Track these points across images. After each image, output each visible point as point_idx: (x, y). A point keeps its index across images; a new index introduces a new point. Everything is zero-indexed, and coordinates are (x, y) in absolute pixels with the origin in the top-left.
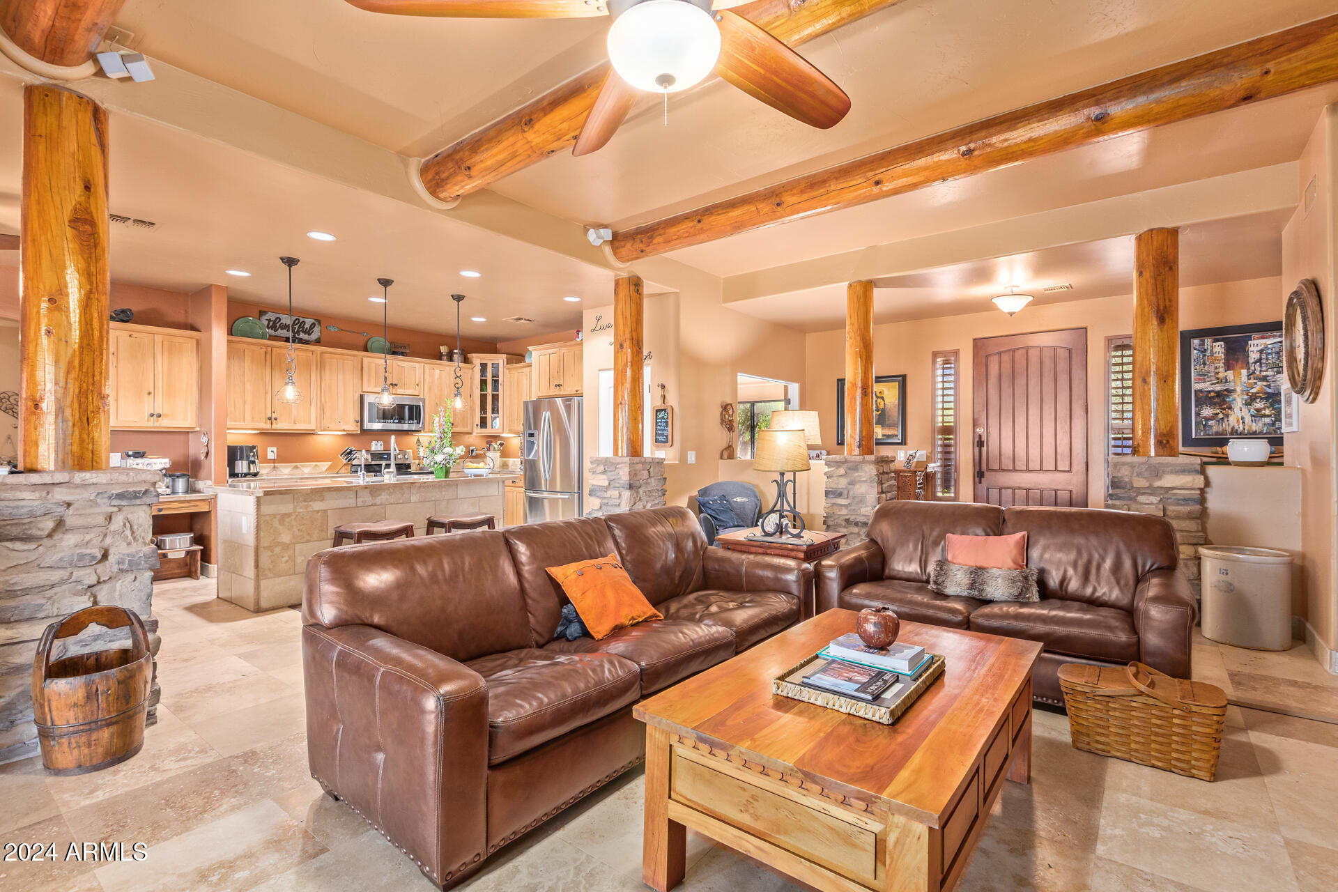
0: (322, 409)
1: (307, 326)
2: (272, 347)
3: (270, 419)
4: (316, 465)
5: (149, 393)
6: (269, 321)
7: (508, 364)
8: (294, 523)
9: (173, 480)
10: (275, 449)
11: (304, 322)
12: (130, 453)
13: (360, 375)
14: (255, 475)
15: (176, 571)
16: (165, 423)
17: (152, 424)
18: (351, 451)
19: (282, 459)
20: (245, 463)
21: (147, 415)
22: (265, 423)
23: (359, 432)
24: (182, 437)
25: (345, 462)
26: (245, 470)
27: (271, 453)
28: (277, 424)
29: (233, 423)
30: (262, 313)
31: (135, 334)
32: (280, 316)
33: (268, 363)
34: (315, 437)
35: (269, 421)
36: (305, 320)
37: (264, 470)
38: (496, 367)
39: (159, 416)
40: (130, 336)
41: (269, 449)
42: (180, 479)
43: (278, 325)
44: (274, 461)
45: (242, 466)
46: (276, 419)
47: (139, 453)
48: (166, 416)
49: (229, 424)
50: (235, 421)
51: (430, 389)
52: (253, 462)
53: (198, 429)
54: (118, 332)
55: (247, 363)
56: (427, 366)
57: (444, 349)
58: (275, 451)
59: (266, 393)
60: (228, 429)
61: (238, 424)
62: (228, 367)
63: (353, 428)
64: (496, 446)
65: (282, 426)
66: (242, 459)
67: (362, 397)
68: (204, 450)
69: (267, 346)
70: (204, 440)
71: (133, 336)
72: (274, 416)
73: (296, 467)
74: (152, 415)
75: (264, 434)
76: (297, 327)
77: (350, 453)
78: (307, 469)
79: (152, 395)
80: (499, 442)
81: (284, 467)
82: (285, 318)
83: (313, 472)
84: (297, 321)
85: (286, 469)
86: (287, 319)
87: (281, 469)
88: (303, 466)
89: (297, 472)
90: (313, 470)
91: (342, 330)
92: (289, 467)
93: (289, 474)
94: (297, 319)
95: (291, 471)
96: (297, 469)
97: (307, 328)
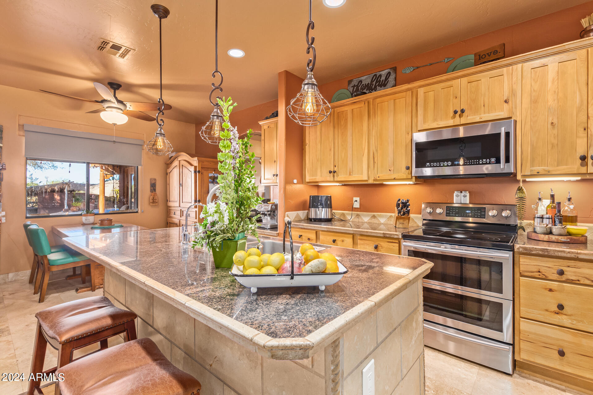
1: (383, 78)
3: (331, 172)
5: (275, 161)
10: (358, 199)
11: (380, 76)
19: (364, 208)
27: (355, 202)
30: (350, 82)
33: (332, 124)
35: (331, 175)
39: (277, 176)
40: (268, 127)
41: (355, 199)
43: (360, 87)
44: (358, 210)
46: (335, 172)
54: (265, 126)
58: (359, 201)
59: (330, 150)
63: (404, 175)
65: (340, 178)
72: (334, 169)
73: (374, 217)
74: (274, 175)
76: (374, 83)
78: (383, 219)
81: (365, 216)
82: (365, 79)
83: (388, 223)
84: (375, 77)
85: (366, 218)
86: (366, 80)
87: (362, 217)
88: (380, 216)
89: (374, 221)
90: (388, 221)
91: (418, 68)
92: (368, 216)
93: (368, 222)
94: (375, 75)
95: (369, 219)
96: (374, 218)
97: (383, 80)
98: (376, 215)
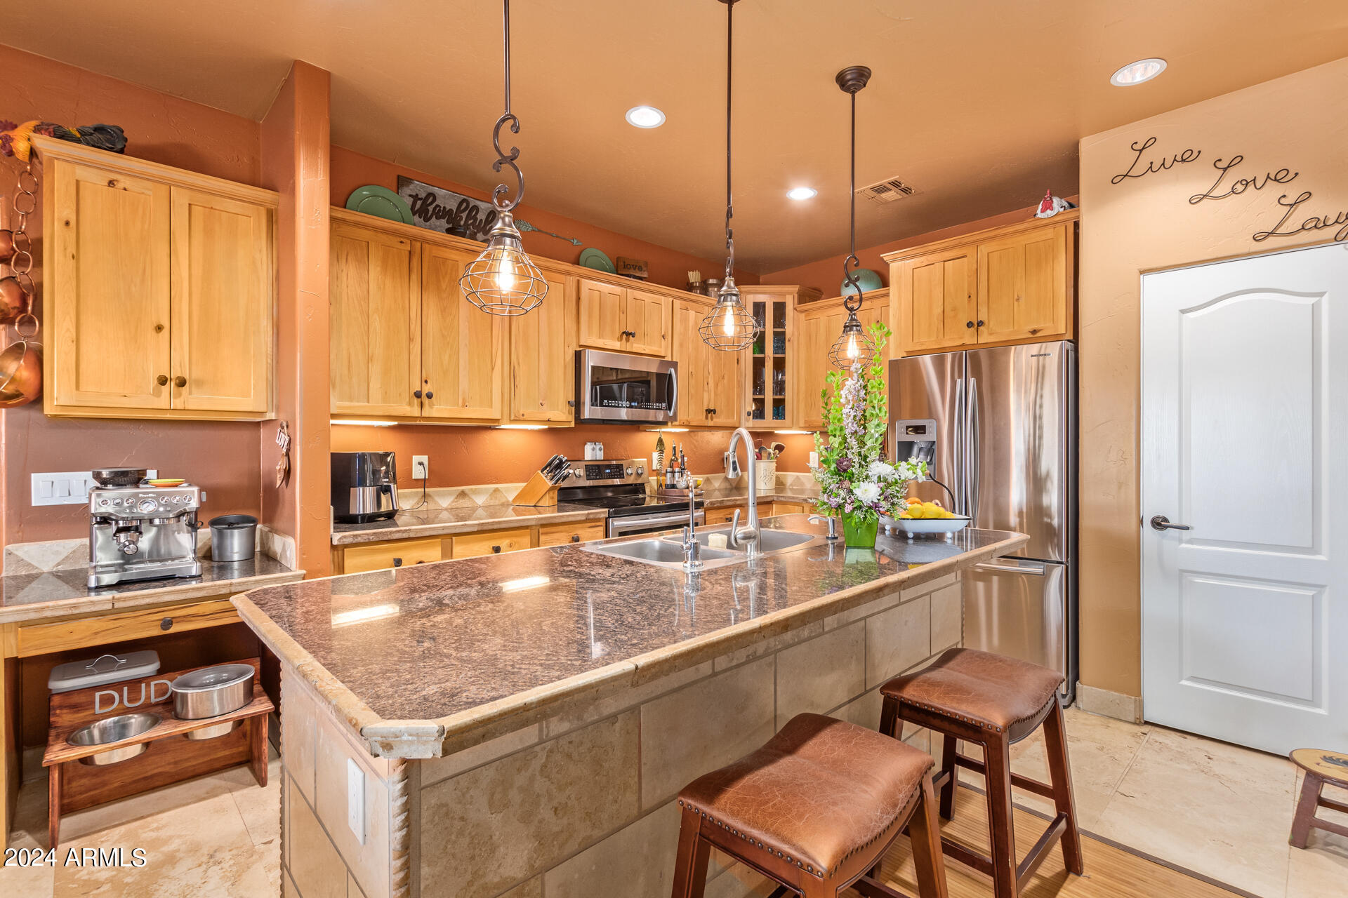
0: (513, 376)
1: (482, 216)
2: (424, 241)
3: (418, 395)
4: (496, 490)
5: (159, 328)
6: (416, 198)
7: (799, 303)
8: (540, 785)
9: (221, 535)
10: (425, 459)
11: (476, 208)
12: (105, 474)
13: (574, 312)
14: (390, 515)
15: (220, 754)
16: (195, 402)
17: (163, 402)
18: (561, 463)
19: (438, 477)
20: (370, 492)
21: (153, 382)
22: (410, 404)
23: (573, 425)
24: (246, 435)
25: (550, 484)
26: (370, 509)
27: (419, 467)
28: (431, 406)
29: (347, 404)
30: (402, 182)
31: (124, 182)
32: (436, 190)
33: (414, 277)
34: (494, 434)
35: (416, 401)
36: (478, 203)
37: (405, 500)
38: (780, 309)
39: (182, 383)
40: (111, 183)
41: (416, 459)
42: (236, 532)
43: (431, 208)
44: (423, 483)
45: (363, 500)
46: (430, 396)
47: (124, 474)
48: (199, 383)
49: (336, 405)
50: (351, 399)
51: (681, 345)
52: (387, 490)
53: (271, 415)
54: (81, 172)
55: (375, 271)
56: (677, 303)
57: (694, 277)
58: (426, 463)
59: (410, 340)
60: (334, 416)
61: (359, 405)
62: (334, 278)
63: (562, 415)
64: (771, 451)
65: (439, 410)
66: (362, 483)
67: (578, 356)
68: (281, 465)
69: (413, 239)
70: (282, 440)
71: (120, 185)
72: (426, 389)
73: (463, 494)
74: (163, 381)
75: (405, 427)
76: (464, 216)
77: (560, 466)
78: (480, 496)
79: (166, 332)
80: (773, 444)
81: (443, 495)
82: (444, 197)
83: (492, 504)
84: (465, 205)
85: (444, 499)
86: (447, 199)
87: (437, 499)
88: (475, 492)
89: (464, 503)
90: (491, 499)
91: (539, 231)
92: (450, 494)
93: (449, 507)
94: (464, 200)
95: (453, 502)
96: (463, 498)
97: (481, 220)
98: (467, 492)
